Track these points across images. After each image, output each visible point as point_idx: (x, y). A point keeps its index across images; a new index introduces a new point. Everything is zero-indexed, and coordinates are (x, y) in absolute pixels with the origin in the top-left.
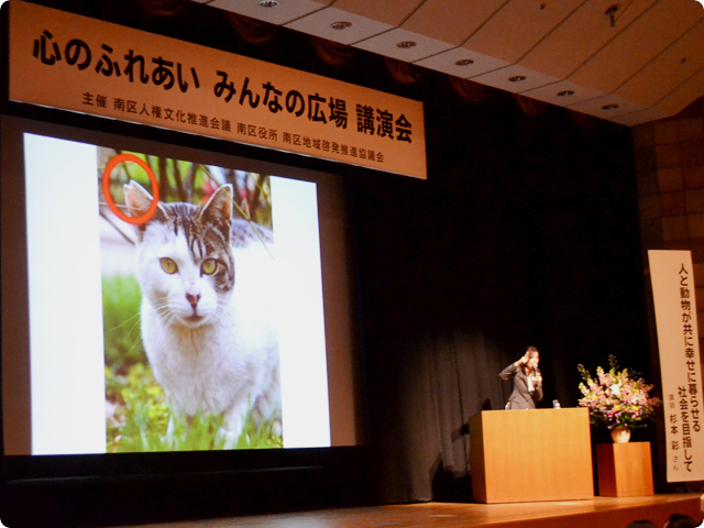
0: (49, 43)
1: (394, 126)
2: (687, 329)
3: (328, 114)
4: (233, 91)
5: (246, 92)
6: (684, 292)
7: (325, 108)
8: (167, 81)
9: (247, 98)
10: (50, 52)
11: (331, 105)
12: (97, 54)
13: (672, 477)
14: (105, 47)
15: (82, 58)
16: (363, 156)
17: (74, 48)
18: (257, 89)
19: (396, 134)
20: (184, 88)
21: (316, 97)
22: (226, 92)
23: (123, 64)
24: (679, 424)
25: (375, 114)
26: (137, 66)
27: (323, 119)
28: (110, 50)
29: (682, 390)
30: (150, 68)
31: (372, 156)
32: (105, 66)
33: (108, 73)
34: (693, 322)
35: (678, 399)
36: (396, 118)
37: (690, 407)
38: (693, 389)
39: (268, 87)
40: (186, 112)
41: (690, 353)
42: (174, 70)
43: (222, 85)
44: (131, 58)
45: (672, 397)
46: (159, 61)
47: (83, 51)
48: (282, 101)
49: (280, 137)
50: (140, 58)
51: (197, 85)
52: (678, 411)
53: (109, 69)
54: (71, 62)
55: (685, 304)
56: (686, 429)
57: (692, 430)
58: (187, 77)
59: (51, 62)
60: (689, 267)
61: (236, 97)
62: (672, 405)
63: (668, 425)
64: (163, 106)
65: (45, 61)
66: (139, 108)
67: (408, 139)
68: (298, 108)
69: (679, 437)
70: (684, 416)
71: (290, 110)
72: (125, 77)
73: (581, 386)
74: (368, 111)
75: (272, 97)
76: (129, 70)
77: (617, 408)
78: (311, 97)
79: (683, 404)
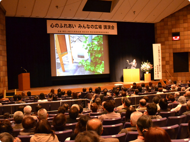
0: (53, 25)
1: (111, 27)
2: (159, 56)
3: (98, 28)
4: (81, 27)
5: (84, 26)
6: (159, 50)
7: (98, 27)
8: (71, 27)
9: (84, 27)
10: (53, 26)
11: (99, 26)
12: (60, 25)
13: (155, 79)
14: (61, 24)
15: (57, 26)
16: (105, 33)
17: (56, 25)
18: (85, 26)
19: (111, 28)
20: (73, 28)
21: (96, 25)
22: (80, 27)
23: (64, 26)
24: (157, 71)
25: (107, 26)
26: (66, 26)
27: (97, 28)
28: (62, 24)
29: (157, 66)
30: (68, 26)
31: (106, 32)
32: (61, 27)
33: (61, 28)
34: (160, 55)
35: (157, 67)
36: (111, 26)
37: (159, 68)
38: (160, 65)
39: (88, 25)
40: (74, 31)
41: (159, 60)
42: (72, 25)
43: (80, 26)
44: (65, 25)
45: (155, 67)
46: (69, 24)
47: (58, 25)
48: (90, 27)
49: (90, 32)
50: (66, 25)
51: (75, 27)
52: (156, 69)
53: (62, 27)
54: (56, 27)
55: (159, 52)
56: (158, 71)
57: (159, 72)
58: (74, 26)
59: (53, 27)
60: (160, 46)
61: (82, 28)
62: (155, 68)
63: (155, 71)
64: (70, 31)
65: (52, 27)
66: (66, 31)
67: (114, 29)
68: (93, 27)
69: (157, 73)
70: (158, 69)
71: (91, 28)
72: (64, 28)
73: (142, 65)
74: (106, 26)
75: (88, 26)
76: (65, 27)
77: (145, 68)
78: (95, 26)
79: (158, 68)
